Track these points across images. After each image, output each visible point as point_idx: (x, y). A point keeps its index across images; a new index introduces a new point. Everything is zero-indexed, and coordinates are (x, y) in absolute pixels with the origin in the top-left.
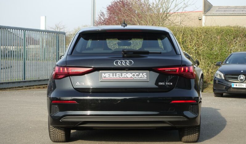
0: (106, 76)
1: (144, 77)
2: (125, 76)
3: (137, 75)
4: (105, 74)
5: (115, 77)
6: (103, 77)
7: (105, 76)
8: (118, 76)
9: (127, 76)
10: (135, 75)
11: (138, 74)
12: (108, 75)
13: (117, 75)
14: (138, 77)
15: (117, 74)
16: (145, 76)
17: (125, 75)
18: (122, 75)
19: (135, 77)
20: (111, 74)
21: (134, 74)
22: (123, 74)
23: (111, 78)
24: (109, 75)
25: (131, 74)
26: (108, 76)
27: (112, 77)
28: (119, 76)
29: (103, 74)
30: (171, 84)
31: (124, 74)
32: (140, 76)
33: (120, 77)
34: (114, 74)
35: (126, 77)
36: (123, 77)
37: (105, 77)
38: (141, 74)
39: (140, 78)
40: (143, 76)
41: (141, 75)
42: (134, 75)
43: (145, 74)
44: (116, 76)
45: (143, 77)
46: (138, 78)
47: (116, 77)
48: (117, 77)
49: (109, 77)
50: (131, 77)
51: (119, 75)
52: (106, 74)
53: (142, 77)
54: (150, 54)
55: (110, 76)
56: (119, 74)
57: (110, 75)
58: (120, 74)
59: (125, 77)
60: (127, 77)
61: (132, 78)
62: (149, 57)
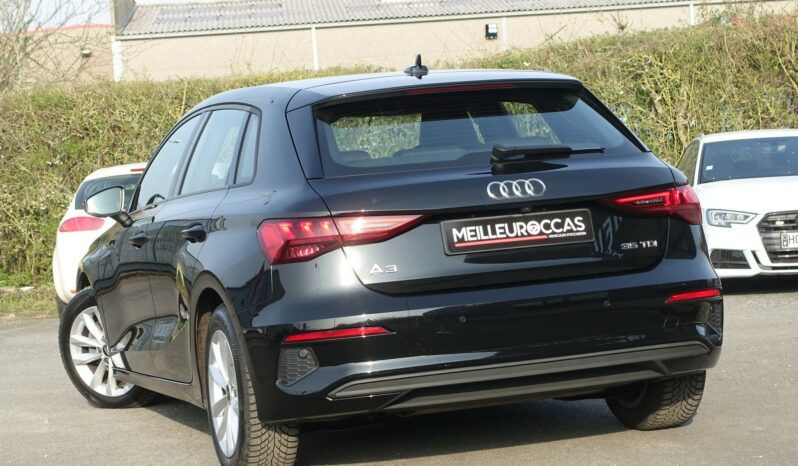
0: (463, 236)
1: (579, 229)
2: (523, 231)
3: (558, 226)
4: (459, 231)
5: (491, 236)
6: (456, 240)
7: (460, 236)
8: (501, 233)
9: (527, 231)
10: (552, 226)
11: (559, 221)
12: (470, 234)
13: (498, 231)
14: (560, 230)
15: (497, 226)
16: (580, 227)
17: (521, 227)
18: (511, 231)
19: (553, 233)
20: (480, 229)
21: (548, 221)
22: (516, 226)
23: (481, 240)
24: (473, 233)
25: (540, 223)
26: (472, 236)
27: (484, 238)
28: (505, 233)
29: (455, 231)
30: (655, 243)
31: (519, 224)
32: (566, 228)
33: (508, 237)
34: (489, 227)
35: (525, 234)
36: (517, 236)
37: (461, 240)
38: (568, 220)
39: (568, 235)
40: (576, 226)
41: (569, 225)
42: (547, 227)
43: (581, 219)
44: (494, 233)
45: (574, 229)
46: (562, 233)
47: (494, 237)
48: (499, 236)
49: (475, 239)
50: (541, 233)
51: (504, 228)
52: (464, 229)
53: (571, 231)
54: (572, 156)
55: (476, 236)
56: (502, 225)
57: (475, 231)
58: (506, 225)
59: (523, 235)
60: (529, 235)
61: (545, 237)
62: (573, 166)
